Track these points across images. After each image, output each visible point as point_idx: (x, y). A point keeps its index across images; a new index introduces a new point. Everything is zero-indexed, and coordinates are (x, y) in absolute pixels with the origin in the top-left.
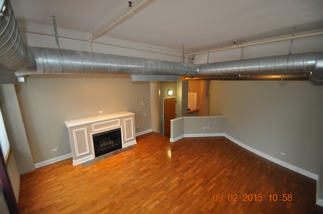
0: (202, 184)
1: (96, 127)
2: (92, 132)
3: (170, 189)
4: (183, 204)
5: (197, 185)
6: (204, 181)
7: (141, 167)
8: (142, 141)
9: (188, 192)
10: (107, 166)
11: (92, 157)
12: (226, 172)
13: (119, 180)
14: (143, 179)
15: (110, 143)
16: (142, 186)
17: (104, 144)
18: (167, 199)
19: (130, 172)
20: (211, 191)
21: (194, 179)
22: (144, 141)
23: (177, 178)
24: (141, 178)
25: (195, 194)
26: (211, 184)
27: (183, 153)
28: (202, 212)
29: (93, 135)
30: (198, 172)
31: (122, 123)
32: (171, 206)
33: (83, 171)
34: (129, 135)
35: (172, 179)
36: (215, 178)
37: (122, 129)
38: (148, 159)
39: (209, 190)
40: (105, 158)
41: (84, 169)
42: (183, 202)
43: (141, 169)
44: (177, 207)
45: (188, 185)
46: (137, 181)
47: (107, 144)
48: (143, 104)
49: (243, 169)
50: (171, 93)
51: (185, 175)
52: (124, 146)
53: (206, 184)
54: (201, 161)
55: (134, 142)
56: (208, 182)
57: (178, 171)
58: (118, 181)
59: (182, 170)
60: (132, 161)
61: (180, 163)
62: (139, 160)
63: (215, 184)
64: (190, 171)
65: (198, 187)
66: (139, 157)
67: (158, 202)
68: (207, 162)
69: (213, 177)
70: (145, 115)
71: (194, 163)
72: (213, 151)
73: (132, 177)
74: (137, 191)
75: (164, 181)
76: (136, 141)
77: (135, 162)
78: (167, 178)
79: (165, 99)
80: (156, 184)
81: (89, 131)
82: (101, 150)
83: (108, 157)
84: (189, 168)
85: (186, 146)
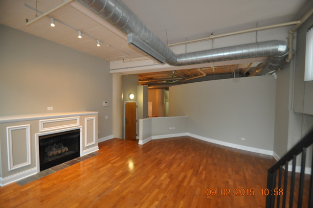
0: (193, 174)
1: (45, 125)
2: (38, 132)
3: (164, 186)
4: (186, 197)
5: (189, 175)
6: (194, 172)
7: (116, 172)
8: (106, 147)
9: (185, 184)
10: (65, 179)
11: (35, 170)
12: (207, 161)
13: (90, 191)
14: (124, 183)
15: (64, 151)
16: (126, 191)
17: (54, 152)
18: (166, 197)
19: (103, 179)
20: (205, 178)
21: (183, 172)
22: (108, 146)
23: (165, 175)
24: (122, 182)
25: (192, 184)
26: (201, 173)
27: (157, 152)
28: (210, 200)
29: (39, 137)
30: (182, 164)
31: (82, 123)
32: (175, 202)
33: (22, 190)
34: (90, 139)
35: (161, 176)
36: (201, 167)
37: (81, 130)
38: (122, 163)
39: (203, 178)
40: (57, 170)
41: (23, 188)
42: (185, 195)
43: (117, 174)
44: (182, 202)
45: (180, 178)
46: (117, 187)
47: (59, 152)
48: (104, 104)
49: (219, 156)
50: (132, 97)
51: (172, 169)
52: (83, 153)
53: (196, 173)
54: (179, 156)
55: (96, 149)
56: (197, 171)
57: (162, 167)
58: (89, 193)
59: (166, 166)
60: (100, 168)
61: (160, 160)
62: (109, 165)
63: (205, 172)
64: (175, 166)
65: (191, 177)
66: (109, 162)
67: (156, 203)
68: (186, 156)
69: (200, 167)
70: (106, 117)
71: (174, 158)
72: (185, 147)
73: (109, 184)
74: (124, 198)
75: (153, 180)
76: (98, 147)
77: (104, 167)
78: (153, 176)
79: (127, 103)
80: (145, 185)
81: (33, 130)
82: (50, 160)
83: (61, 168)
84: (172, 163)
85: (158, 146)
